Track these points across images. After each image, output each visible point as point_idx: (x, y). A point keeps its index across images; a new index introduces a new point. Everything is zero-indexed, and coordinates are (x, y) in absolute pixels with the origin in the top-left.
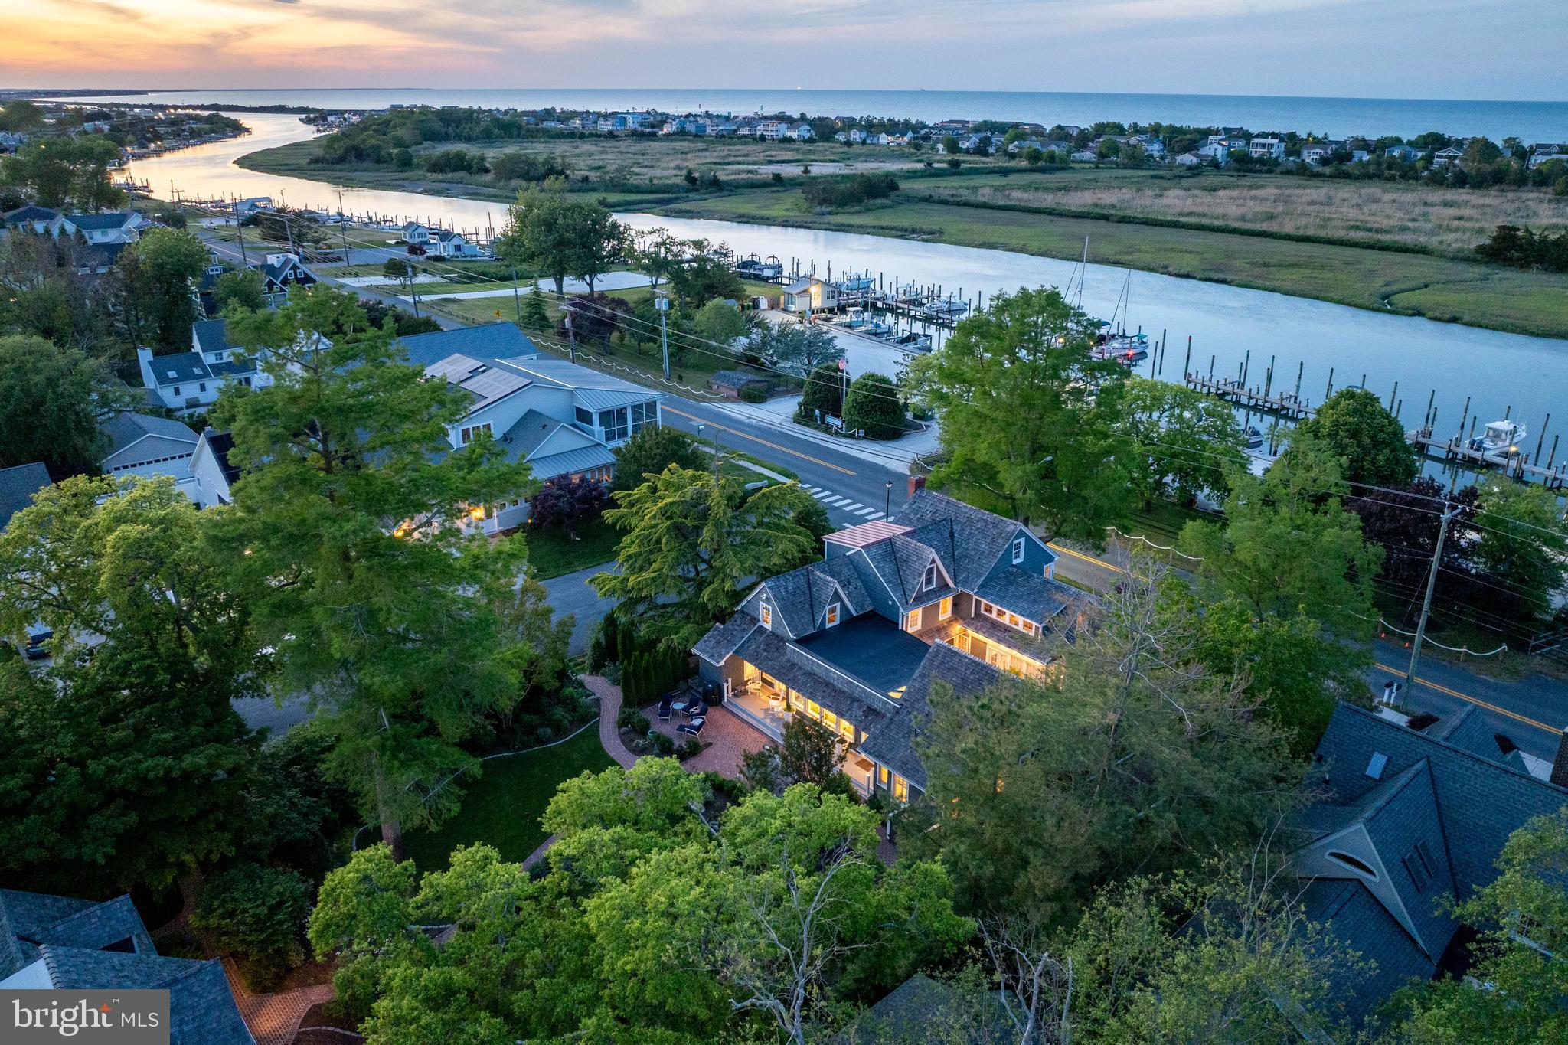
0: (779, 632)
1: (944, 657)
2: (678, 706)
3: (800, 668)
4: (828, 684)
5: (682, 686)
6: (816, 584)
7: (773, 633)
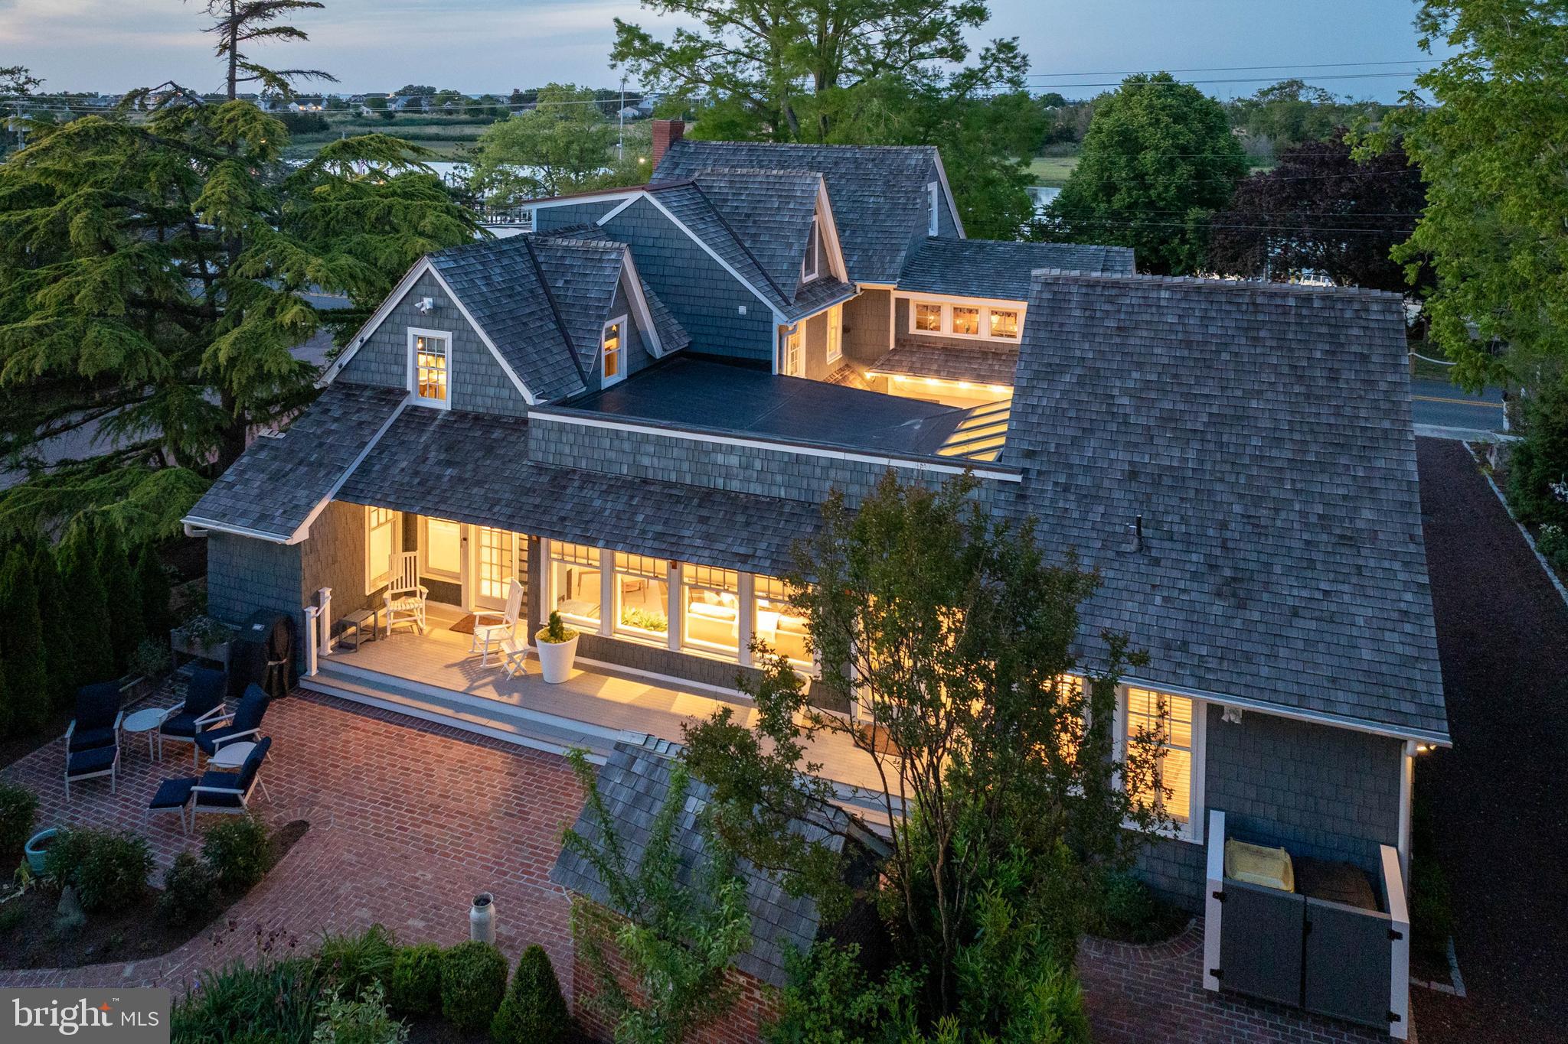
0: (481, 405)
1: (1087, 306)
2: (146, 720)
3: (588, 479)
4: (708, 496)
5: (149, 655)
6: (560, 269)
7: (458, 415)
